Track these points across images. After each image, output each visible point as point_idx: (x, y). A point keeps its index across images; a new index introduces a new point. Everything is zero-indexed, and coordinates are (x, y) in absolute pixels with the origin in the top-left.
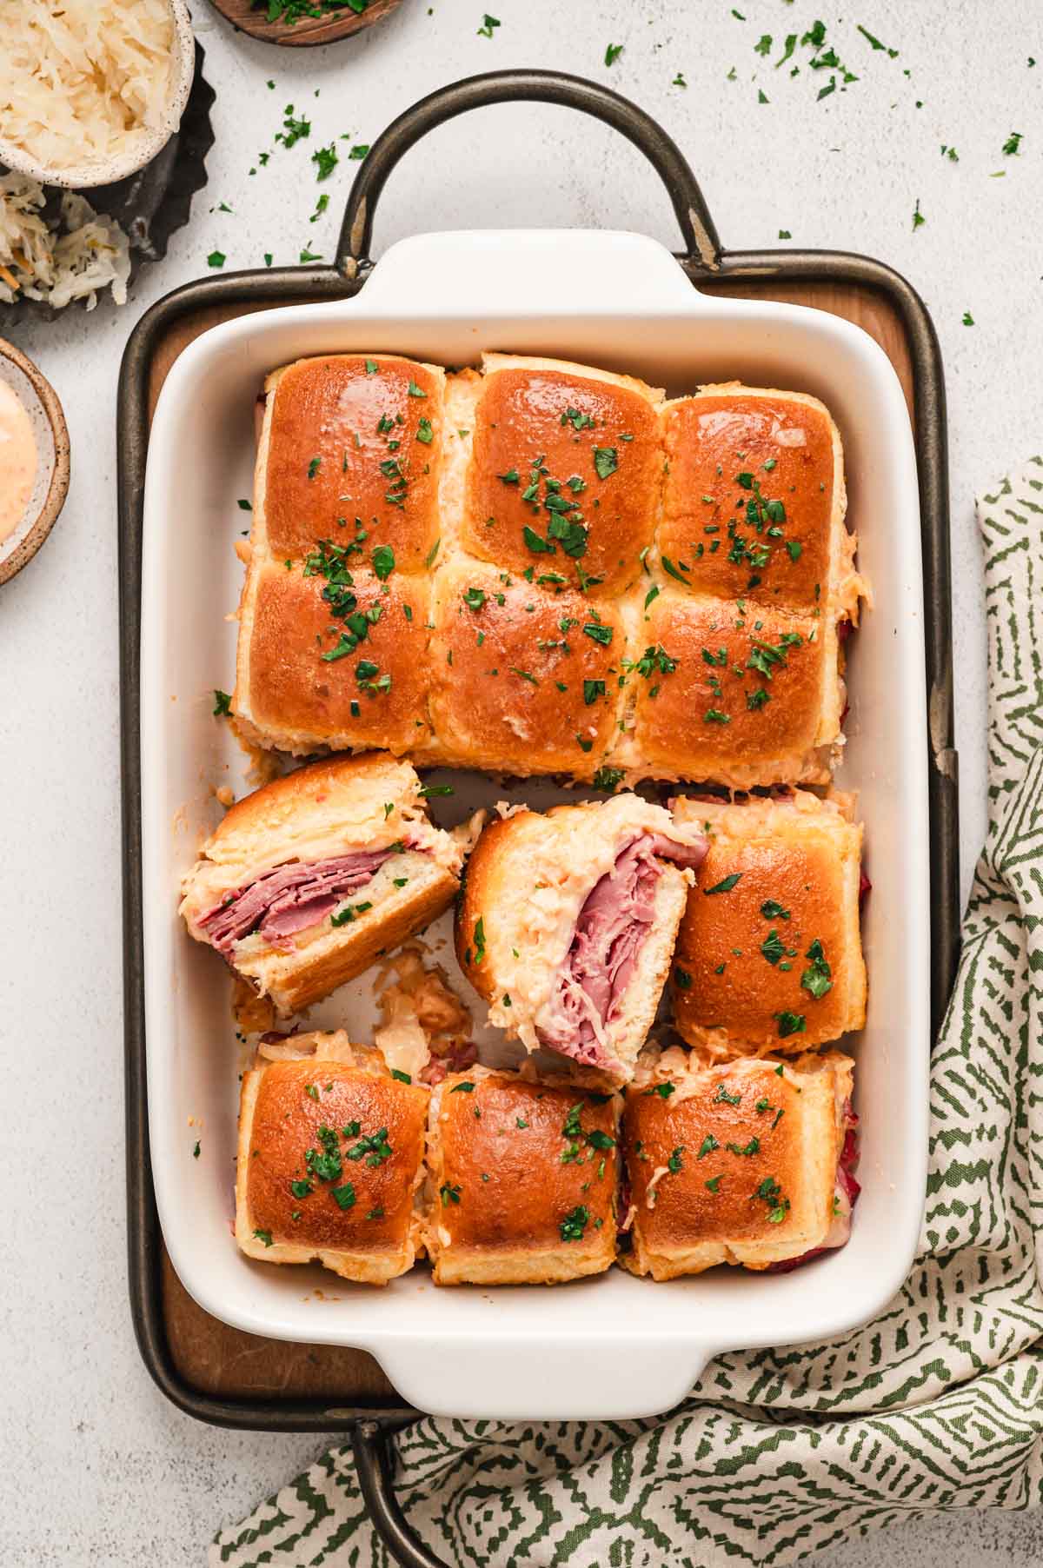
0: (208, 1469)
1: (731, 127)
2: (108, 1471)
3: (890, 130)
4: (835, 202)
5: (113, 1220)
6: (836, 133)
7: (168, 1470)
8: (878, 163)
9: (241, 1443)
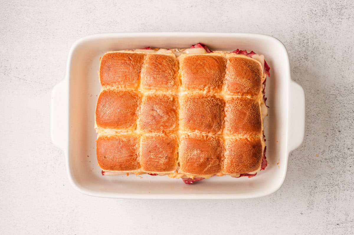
0: (313, 187)
1: (36, 56)
2: (312, 209)
3: (39, 23)
4: (53, 35)
5: (258, 204)
6: (39, 34)
7: (312, 196)
8: (46, 25)
9: (308, 180)
